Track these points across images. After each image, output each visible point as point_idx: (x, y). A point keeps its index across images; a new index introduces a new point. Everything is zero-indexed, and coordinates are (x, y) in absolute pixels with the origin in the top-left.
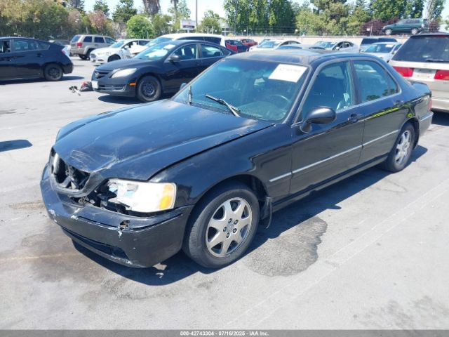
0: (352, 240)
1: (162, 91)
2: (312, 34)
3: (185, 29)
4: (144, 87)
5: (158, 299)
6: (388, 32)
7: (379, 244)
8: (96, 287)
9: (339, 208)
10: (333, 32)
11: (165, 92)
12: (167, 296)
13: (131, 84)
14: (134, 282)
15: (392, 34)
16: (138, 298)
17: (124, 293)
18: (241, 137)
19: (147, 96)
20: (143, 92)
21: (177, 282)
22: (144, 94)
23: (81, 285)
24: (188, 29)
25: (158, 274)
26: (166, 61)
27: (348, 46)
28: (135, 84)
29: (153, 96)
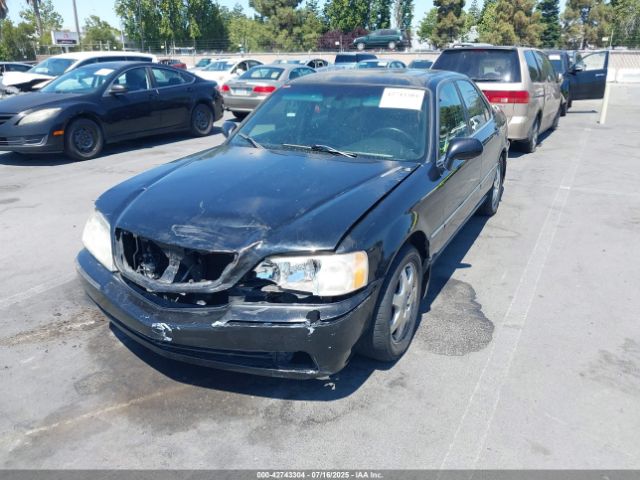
0: (511, 298)
1: (104, 142)
2: (257, 50)
3: (61, 45)
4: (77, 137)
5: (355, 414)
6: (361, 46)
7: (541, 296)
8: (258, 421)
9: (469, 266)
10: (286, 47)
11: (109, 142)
12: (362, 407)
13: (56, 133)
14: (305, 402)
15: (366, 48)
16: (327, 420)
17: (305, 419)
18: (400, 182)
19: (82, 150)
20: (76, 144)
21: (361, 388)
22: (77, 148)
23: (232, 423)
24: (67, 46)
25: (326, 385)
26: (104, 95)
27: (321, 65)
28: (61, 132)
29: (91, 149)
